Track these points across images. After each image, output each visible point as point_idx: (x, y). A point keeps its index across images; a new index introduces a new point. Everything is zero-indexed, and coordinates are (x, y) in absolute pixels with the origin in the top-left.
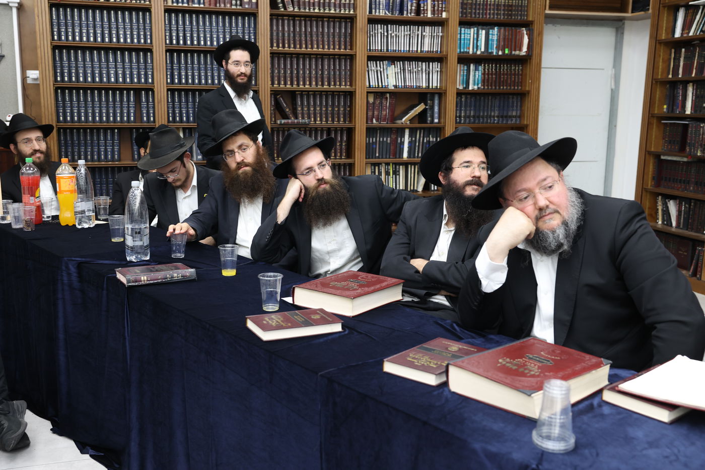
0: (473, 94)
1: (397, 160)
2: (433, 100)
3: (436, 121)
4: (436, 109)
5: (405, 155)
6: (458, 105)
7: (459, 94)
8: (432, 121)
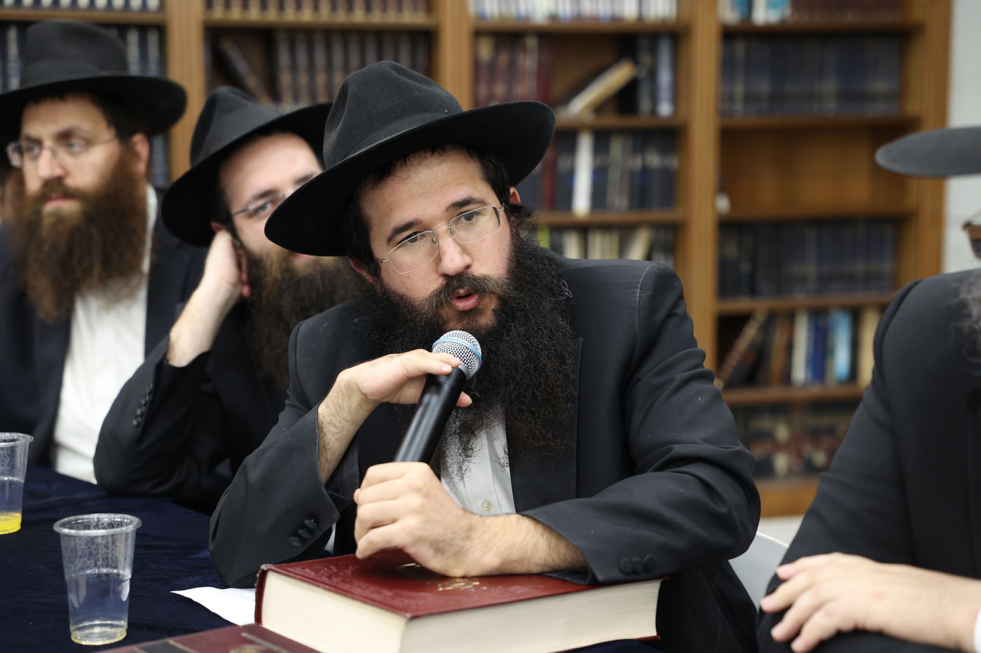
0: (768, 35)
1: (559, 218)
2: (654, 51)
3: (665, 109)
4: (665, 77)
5: (582, 203)
6: (727, 66)
7: (729, 35)
8: (654, 111)
